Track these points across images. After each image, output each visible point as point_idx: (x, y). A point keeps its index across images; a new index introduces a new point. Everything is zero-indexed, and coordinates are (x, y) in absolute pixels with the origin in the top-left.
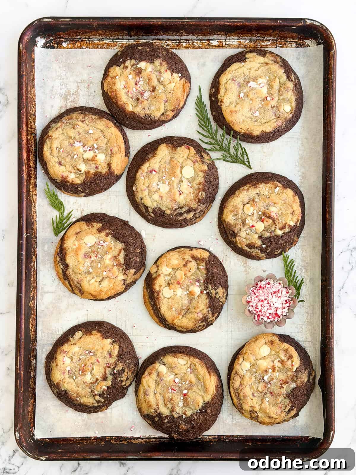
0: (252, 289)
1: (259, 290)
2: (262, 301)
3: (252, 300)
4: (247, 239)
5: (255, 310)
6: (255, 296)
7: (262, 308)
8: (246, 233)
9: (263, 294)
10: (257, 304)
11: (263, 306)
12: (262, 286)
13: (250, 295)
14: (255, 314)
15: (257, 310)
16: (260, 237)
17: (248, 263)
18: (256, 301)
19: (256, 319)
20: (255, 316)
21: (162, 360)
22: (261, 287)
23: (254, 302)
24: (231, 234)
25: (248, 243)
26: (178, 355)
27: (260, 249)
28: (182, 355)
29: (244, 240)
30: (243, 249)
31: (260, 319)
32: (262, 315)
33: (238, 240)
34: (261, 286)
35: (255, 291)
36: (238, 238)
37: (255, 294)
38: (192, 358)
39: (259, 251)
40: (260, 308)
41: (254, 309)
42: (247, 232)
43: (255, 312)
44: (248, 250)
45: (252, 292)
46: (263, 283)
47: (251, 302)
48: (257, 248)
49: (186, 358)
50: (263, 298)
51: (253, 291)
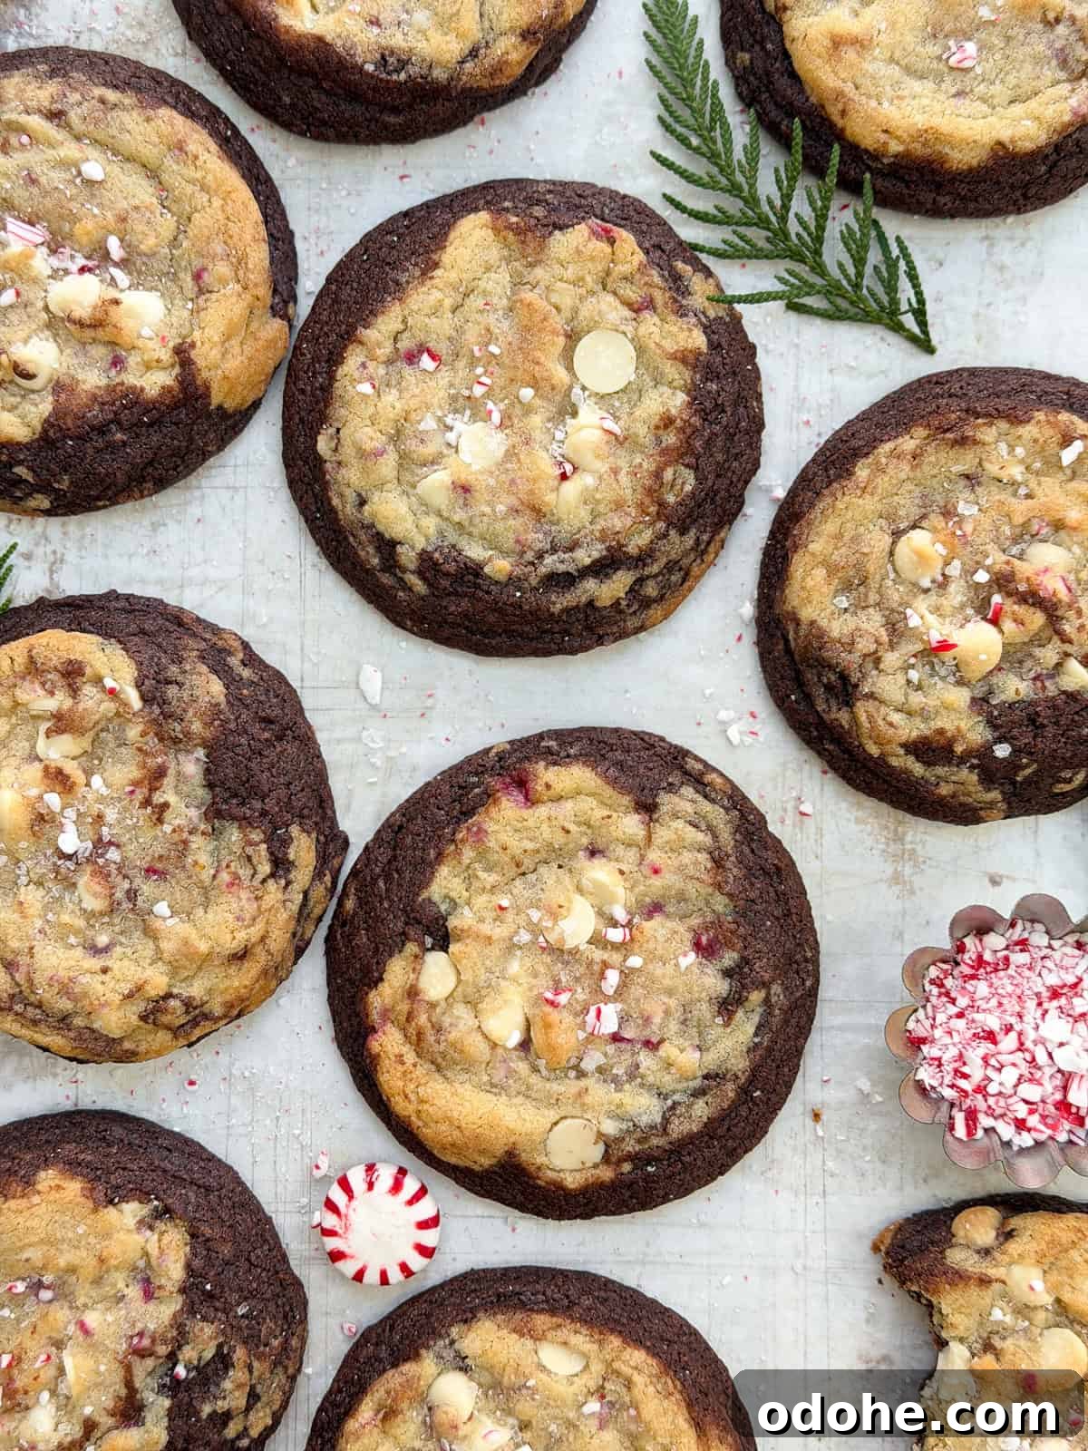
0: (933, 972)
1: (973, 977)
2: (991, 1037)
3: (938, 1033)
4: (909, 714)
5: (952, 1086)
6: (953, 1010)
7: (991, 1073)
8: (909, 682)
9: (994, 1002)
10: (961, 1056)
11: (993, 1062)
12: (988, 956)
13: (924, 1007)
14: (952, 1105)
15: (963, 1084)
16: (981, 703)
17: (909, 838)
18: (956, 1038)
19: (961, 1131)
20: (951, 1118)
21: (452, 1342)
22: (980, 962)
23: (947, 1040)
24: (829, 688)
25: (915, 734)
26: (541, 1321)
27: (977, 766)
28: (559, 1326)
29: (896, 718)
30: (889, 766)
31: (980, 1133)
32: (990, 1112)
33: (863, 718)
34: (980, 957)
35: (949, 982)
36: (862, 709)
37: (953, 1001)
38: (615, 1341)
39: (975, 778)
40: (976, 1071)
41: (947, 1081)
42: (914, 675)
43: (949, 1093)
44: (918, 769)
45: (935, 991)
46: (995, 941)
47: (933, 1041)
48: (962, 760)
49: (582, 1340)
50: (993, 1023)
51: (941, 986)
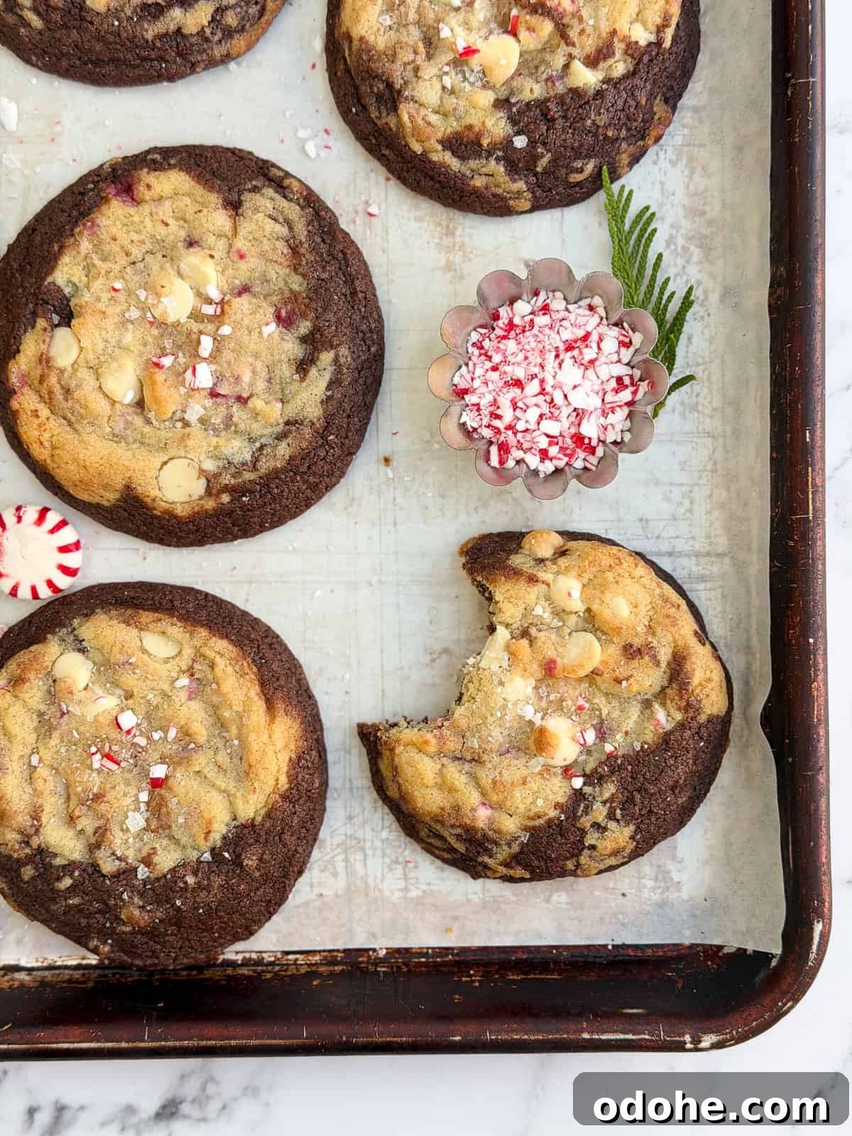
0: (475, 337)
1: (505, 337)
2: (518, 383)
3: (477, 383)
4: (445, 115)
5: (489, 426)
6: (488, 365)
7: (518, 413)
8: (444, 88)
9: (521, 356)
10: (495, 400)
11: (520, 404)
12: (517, 321)
13: (467, 365)
14: (491, 443)
15: (497, 423)
16: (502, 104)
17: (458, 232)
18: (491, 387)
19: (495, 461)
20: (488, 452)
21: (74, 629)
22: (511, 326)
23: (483, 389)
24: (379, 98)
25: (449, 130)
26: (146, 617)
27: (504, 158)
28: (160, 620)
29: (434, 118)
30: (430, 162)
31: (511, 464)
32: (520, 446)
33: (405, 118)
34: (511, 322)
35: (486, 344)
36: (405, 110)
37: (489, 358)
38: (203, 633)
39: (502, 169)
40: (508, 414)
41: (485, 422)
42: (447, 81)
43: (487, 433)
44: (454, 164)
45: (476, 352)
46: (522, 307)
47: (474, 391)
48: (489, 154)
49: (176, 630)
50: (520, 373)
51: (482, 348)
